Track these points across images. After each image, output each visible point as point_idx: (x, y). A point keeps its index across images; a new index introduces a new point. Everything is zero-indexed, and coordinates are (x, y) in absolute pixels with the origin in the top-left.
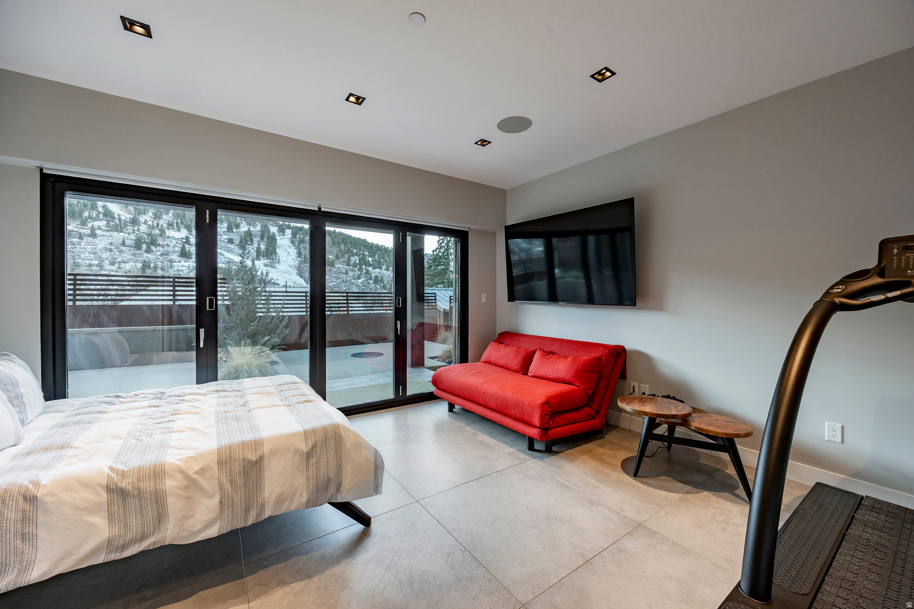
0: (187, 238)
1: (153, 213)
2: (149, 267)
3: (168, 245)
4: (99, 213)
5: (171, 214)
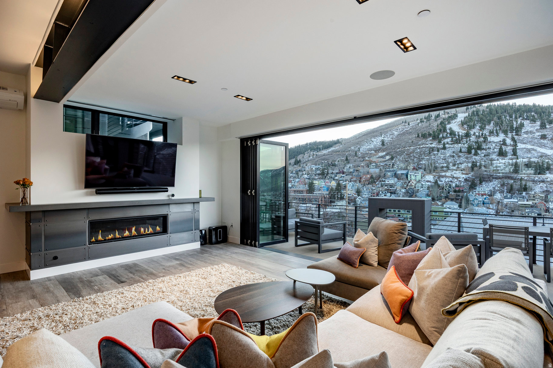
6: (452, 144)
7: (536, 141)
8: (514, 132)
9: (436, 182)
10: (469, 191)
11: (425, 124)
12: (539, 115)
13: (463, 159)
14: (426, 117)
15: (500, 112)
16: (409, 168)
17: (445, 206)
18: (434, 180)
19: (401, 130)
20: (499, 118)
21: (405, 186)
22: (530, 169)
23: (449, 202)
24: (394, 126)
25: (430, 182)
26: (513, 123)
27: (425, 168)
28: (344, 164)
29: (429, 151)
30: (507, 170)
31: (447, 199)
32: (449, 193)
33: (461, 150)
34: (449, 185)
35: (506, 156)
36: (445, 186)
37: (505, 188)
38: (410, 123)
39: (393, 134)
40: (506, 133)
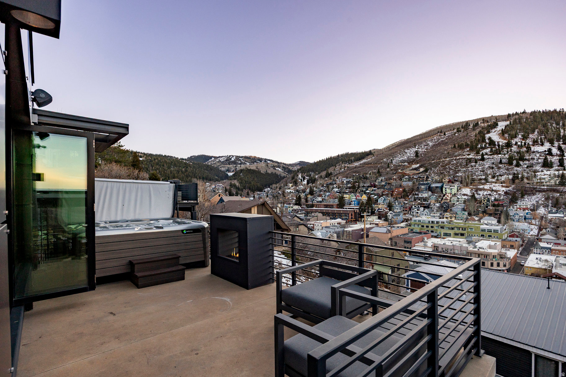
6: (491, 155)
8: (561, 140)
9: (473, 196)
10: (509, 205)
11: (462, 134)
13: (503, 171)
14: (463, 126)
15: (545, 119)
16: (444, 181)
17: (482, 221)
18: (472, 193)
19: (436, 140)
20: (545, 126)
21: (440, 199)
23: (487, 217)
24: (429, 137)
25: (467, 195)
26: (560, 131)
27: (462, 181)
28: (376, 176)
29: (466, 162)
30: (553, 182)
31: (485, 214)
32: (487, 207)
33: (501, 161)
34: (487, 199)
35: (552, 167)
36: (483, 199)
37: (550, 202)
38: (446, 133)
39: (428, 145)
40: (552, 142)
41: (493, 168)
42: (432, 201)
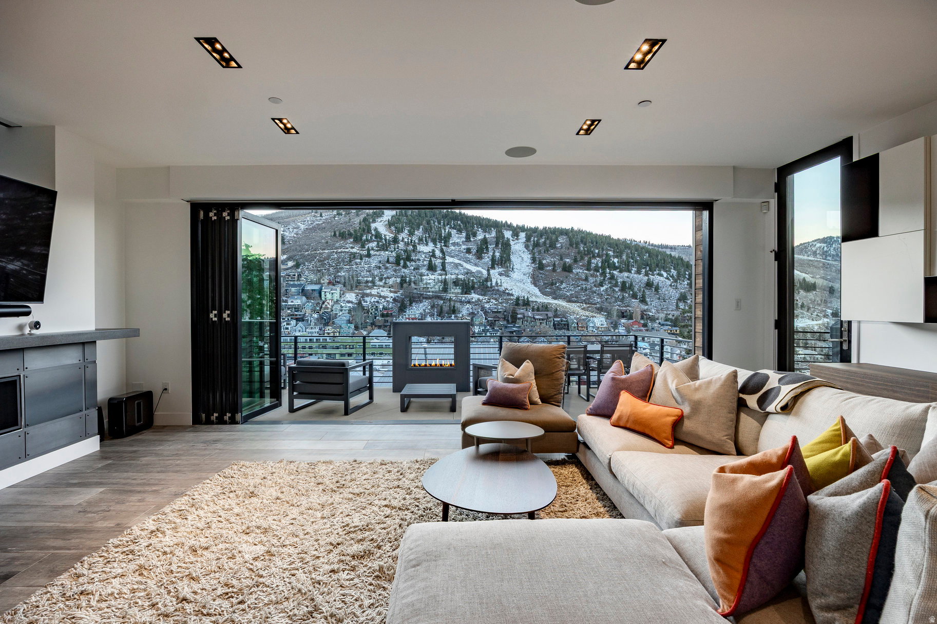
0: (433, 251)
1: (408, 230)
2: (405, 282)
3: (419, 260)
4: (372, 235)
5: (421, 229)
6: (377, 251)
7: (462, 255)
8: (443, 242)
9: (359, 303)
10: (398, 315)
11: (343, 218)
12: (464, 225)
13: (391, 272)
16: (322, 282)
17: (371, 336)
18: (357, 300)
19: (309, 222)
20: (428, 223)
21: (317, 308)
22: (458, 287)
23: (376, 331)
24: (299, 216)
25: (351, 302)
27: (345, 283)
29: (350, 258)
30: (437, 288)
31: (374, 326)
32: (375, 317)
33: (388, 259)
34: (375, 307)
35: (436, 271)
36: (371, 308)
37: (436, 310)
38: (323, 215)
39: (298, 228)
40: (435, 244)
41: (380, 268)
42: (307, 310)
